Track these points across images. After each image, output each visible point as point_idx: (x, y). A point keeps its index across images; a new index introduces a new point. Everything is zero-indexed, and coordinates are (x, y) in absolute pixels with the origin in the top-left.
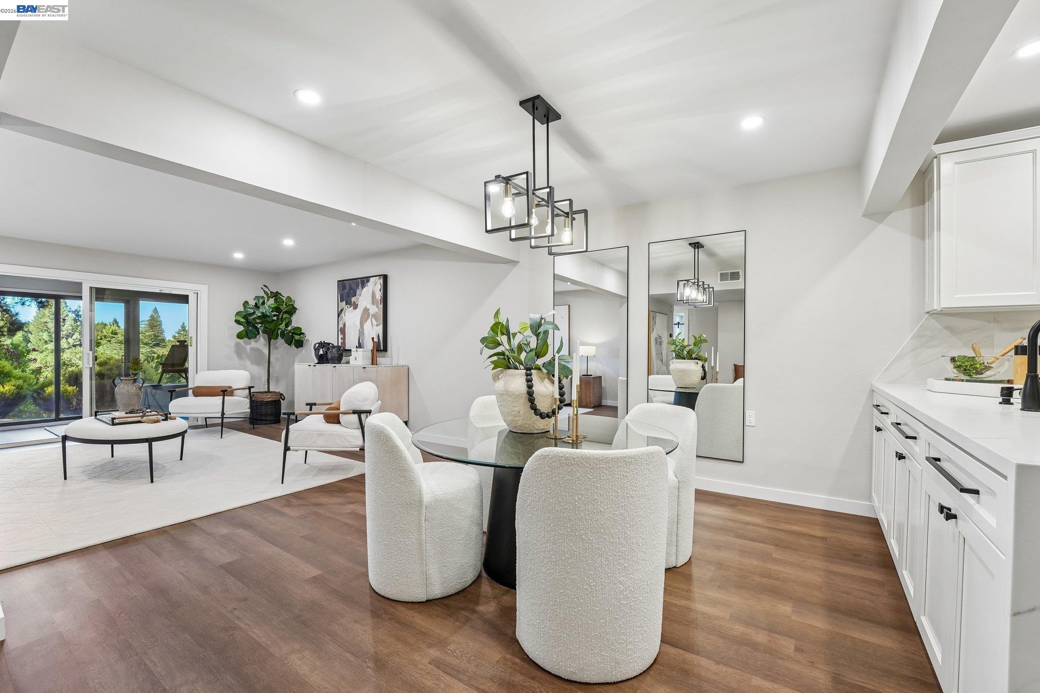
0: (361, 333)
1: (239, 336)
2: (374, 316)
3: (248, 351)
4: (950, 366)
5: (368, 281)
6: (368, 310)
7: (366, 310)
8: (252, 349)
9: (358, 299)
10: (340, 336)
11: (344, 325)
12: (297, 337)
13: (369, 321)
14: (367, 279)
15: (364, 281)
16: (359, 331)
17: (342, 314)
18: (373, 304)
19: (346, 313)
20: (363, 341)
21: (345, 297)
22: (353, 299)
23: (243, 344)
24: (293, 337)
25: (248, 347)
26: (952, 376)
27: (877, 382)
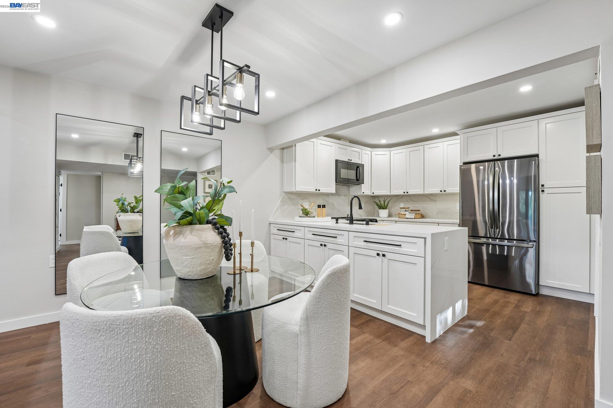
4: (301, 212)
26: (303, 216)
27: (271, 220)
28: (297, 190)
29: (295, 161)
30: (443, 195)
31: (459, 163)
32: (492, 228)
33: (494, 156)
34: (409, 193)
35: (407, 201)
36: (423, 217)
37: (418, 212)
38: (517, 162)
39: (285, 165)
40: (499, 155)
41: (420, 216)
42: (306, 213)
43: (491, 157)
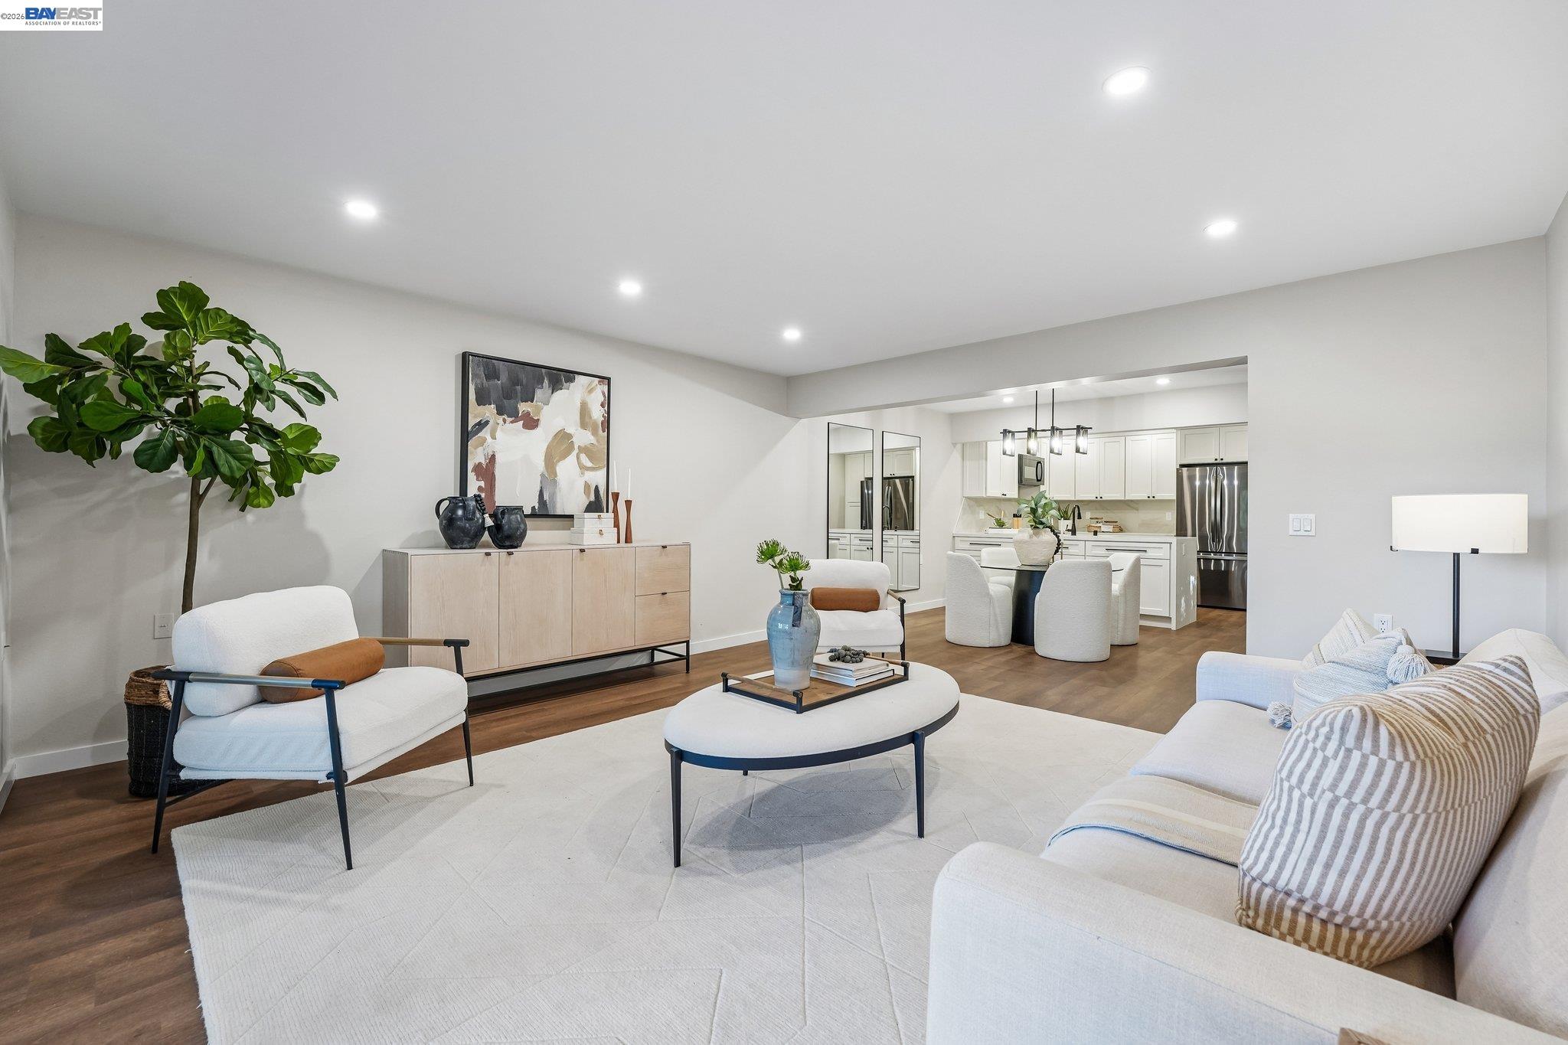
0: (549, 478)
2: (585, 450)
5: (571, 380)
6: (570, 436)
7: (564, 436)
9: (539, 410)
10: (475, 483)
11: (492, 459)
13: (572, 458)
14: (570, 375)
15: (559, 377)
16: (542, 475)
17: (485, 433)
18: (584, 425)
19: (498, 434)
20: (553, 495)
21: (493, 396)
22: (523, 407)
26: (998, 526)
27: (955, 532)
28: (988, 495)
29: (986, 459)
30: (1151, 502)
31: (1174, 467)
32: (1213, 541)
33: (1216, 460)
34: (1104, 499)
35: (1096, 509)
36: (1121, 530)
37: (1115, 524)
38: (1238, 469)
39: (968, 463)
40: (1222, 459)
41: (1117, 529)
42: (1001, 525)
43: (1213, 461)
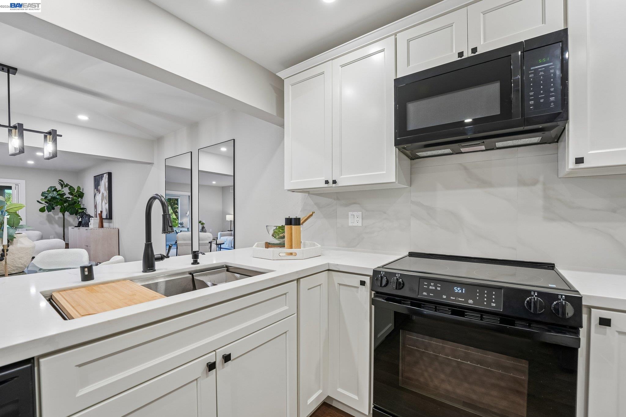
0: (102, 208)
1: (42, 210)
2: (105, 197)
3: (57, 219)
5: (103, 177)
7: (103, 194)
8: (59, 218)
9: (100, 187)
10: (95, 210)
11: (96, 203)
12: (80, 211)
13: (104, 200)
14: (103, 175)
15: (101, 176)
16: (101, 206)
17: (96, 197)
18: (105, 189)
23: (53, 215)
24: (77, 211)
25: (56, 217)
